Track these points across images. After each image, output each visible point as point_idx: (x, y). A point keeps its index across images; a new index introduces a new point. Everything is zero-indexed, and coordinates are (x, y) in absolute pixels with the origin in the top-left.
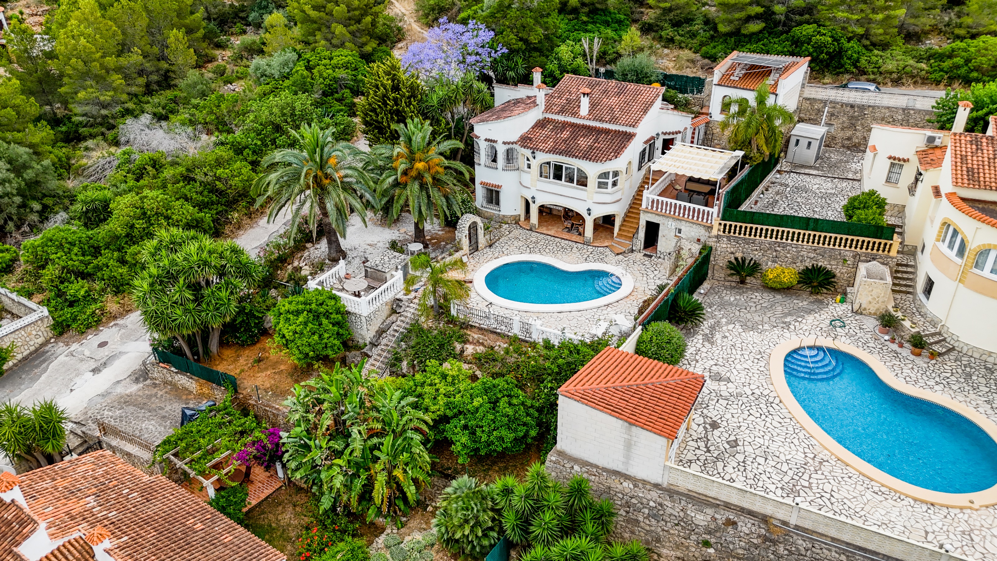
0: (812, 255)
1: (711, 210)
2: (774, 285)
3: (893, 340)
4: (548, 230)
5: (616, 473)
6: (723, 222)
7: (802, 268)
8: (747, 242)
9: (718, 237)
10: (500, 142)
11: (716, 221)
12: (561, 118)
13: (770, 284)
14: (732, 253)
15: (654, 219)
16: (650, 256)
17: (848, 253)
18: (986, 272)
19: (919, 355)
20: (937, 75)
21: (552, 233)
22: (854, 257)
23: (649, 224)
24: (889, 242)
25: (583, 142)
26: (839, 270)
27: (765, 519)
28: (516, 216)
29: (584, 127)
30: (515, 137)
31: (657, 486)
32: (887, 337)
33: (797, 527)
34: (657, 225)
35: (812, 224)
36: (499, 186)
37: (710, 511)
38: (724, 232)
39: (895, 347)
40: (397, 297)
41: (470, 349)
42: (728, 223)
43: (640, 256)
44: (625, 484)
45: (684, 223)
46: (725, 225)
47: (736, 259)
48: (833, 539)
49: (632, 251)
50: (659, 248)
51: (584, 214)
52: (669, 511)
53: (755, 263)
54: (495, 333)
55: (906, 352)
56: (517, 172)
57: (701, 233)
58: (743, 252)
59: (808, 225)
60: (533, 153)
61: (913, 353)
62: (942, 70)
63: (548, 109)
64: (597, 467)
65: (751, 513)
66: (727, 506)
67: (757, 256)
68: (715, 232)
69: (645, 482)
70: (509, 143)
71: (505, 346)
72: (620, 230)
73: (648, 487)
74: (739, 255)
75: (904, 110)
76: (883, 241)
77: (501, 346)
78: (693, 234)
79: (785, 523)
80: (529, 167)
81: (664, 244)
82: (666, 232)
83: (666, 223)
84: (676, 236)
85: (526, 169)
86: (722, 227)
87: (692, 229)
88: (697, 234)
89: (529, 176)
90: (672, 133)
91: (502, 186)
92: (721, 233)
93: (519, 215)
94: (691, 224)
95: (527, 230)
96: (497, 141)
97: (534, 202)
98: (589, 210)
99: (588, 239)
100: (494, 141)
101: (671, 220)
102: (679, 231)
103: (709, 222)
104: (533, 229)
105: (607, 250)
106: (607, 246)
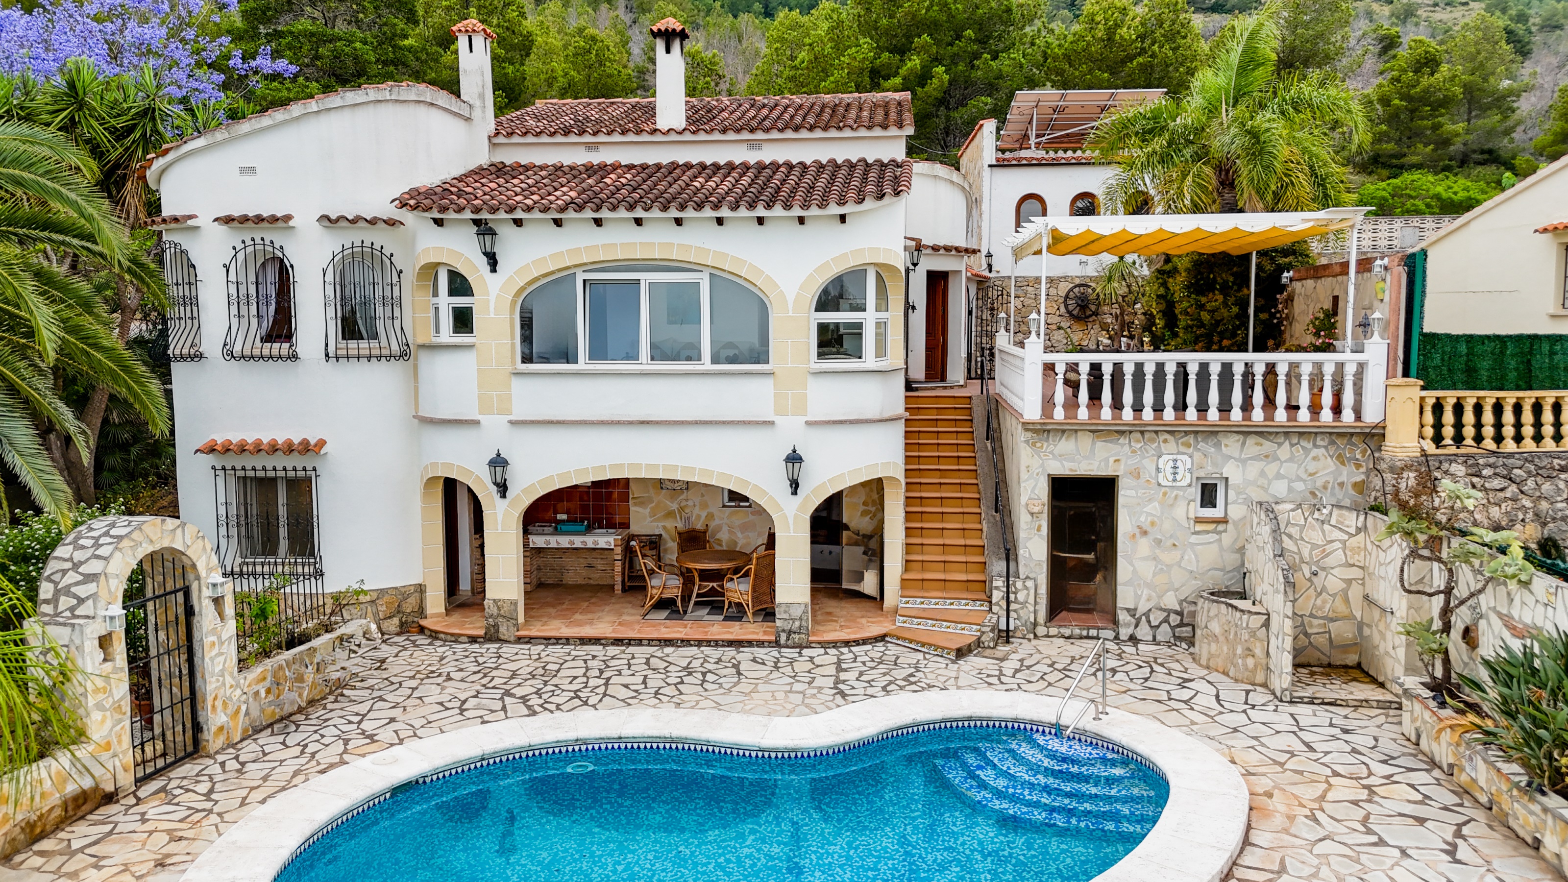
4: (572, 624)
6: (1431, 396)
8: (1537, 469)
9: (1426, 462)
10: (304, 220)
12: (571, 152)
15: (1086, 460)
16: (1097, 639)
23: (1060, 488)
28: (401, 594)
36: (306, 448)
43: (1048, 644)
45: (1231, 445)
49: (1006, 636)
50: (1125, 597)
57: (1319, 475)
60: (484, 229)
68: (1408, 444)
70: (353, 224)
78: (1281, 488)
80: (462, 319)
81: (1146, 570)
82: (1154, 508)
83: (1149, 465)
84: (1199, 520)
85: (447, 335)
86: (1429, 418)
87: (1272, 469)
88: (1300, 486)
89: (466, 363)
90: (947, 249)
91: (322, 443)
92: (1430, 447)
93: (421, 589)
94: (1268, 446)
95: (473, 640)
96: (288, 218)
97: (503, 489)
98: (794, 458)
99: (797, 612)
100: (274, 219)
101: (1171, 445)
102: (1208, 494)
103: (1348, 416)
104: (504, 631)
105: (893, 650)
106: (882, 638)
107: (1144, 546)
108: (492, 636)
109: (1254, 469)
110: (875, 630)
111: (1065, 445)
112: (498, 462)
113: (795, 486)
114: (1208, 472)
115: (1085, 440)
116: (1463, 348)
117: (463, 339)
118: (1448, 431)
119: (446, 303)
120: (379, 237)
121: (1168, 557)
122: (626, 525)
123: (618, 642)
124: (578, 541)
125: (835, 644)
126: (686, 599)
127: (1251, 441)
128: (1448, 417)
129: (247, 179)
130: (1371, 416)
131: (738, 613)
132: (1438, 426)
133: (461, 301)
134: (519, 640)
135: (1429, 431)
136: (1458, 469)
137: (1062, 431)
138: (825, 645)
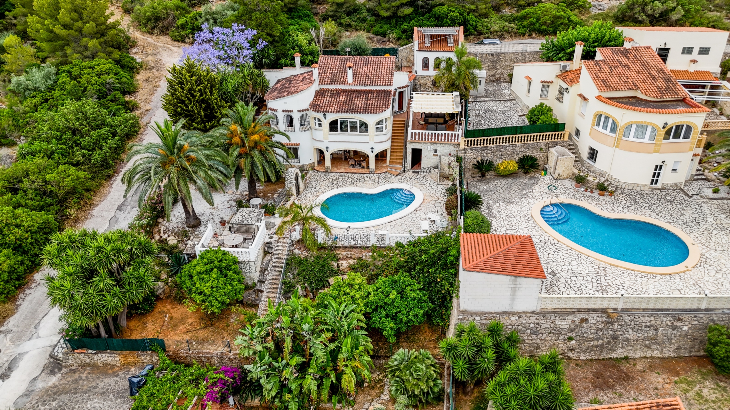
0: (522, 149)
1: (457, 133)
2: (505, 173)
3: (586, 190)
4: (338, 169)
5: (505, 313)
6: (467, 139)
7: (517, 159)
8: (483, 149)
9: (465, 149)
10: (295, 111)
11: (462, 140)
12: (333, 87)
13: (502, 173)
14: (475, 158)
15: (417, 146)
16: (418, 172)
17: (541, 143)
18: (631, 138)
19: (603, 195)
20: (522, 30)
21: (343, 170)
22: (546, 145)
23: (413, 150)
24: (563, 132)
25: (359, 101)
26: (538, 155)
27: (604, 311)
28: (311, 164)
29: (353, 91)
30: (306, 106)
31: (533, 312)
32: (583, 189)
33: (623, 310)
34: (420, 151)
35: (519, 130)
36: (298, 145)
37: (570, 317)
38: (468, 145)
39: (589, 194)
40: (266, 241)
41: (344, 264)
42: (470, 139)
43: (410, 173)
44: (513, 318)
45: (439, 145)
46: (468, 141)
47: (478, 162)
48: (644, 310)
49: (404, 171)
50: (422, 166)
51: (368, 152)
52: (543, 326)
53: (489, 162)
54: (357, 247)
55: (596, 195)
56: (309, 132)
57: (452, 150)
58: (481, 156)
59: (516, 131)
60: (324, 115)
61: (600, 194)
62: (524, 27)
63: (321, 82)
64: (491, 313)
65: (595, 310)
66: (579, 310)
67: (490, 157)
68: (462, 147)
69: (525, 313)
70: (303, 111)
71: (371, 254)
72: (391, 159)
73: (529, 315)
74: (479, 159)
75: (522, 53)
76: (560, 133)
77: (367, 256)
78: (446, 151)
79: (615, 310)
80: (320, 125)
81: (426, 162)
82: (427, 153)
83: (427, 147)
84: (433, 155)
85: (317, 127)
86: (466, 143)
87: (445, 148)
88: (449, 152)
89: (321, 132)
90: (402, 88)
91: (299, 143)
92: (466, 147)
93: (314, 164)
94: (444, 145)
95: (323, 172)
97: (328, 151)
98: (372, 148)
99: (373, 168)
100: (290, 111)
101: (430, 145)
102: (436, 151)
103: (456, 141)
104: (329, 171)
105: (387, 174)
107: (426, 159)
109: (442, 148)
110: (385, 170)
112: (327, 148)
113: (372, 151)
114: (435, 148)
115: (417, 144)
116: (473, 132)
117: (320, 128)
120: (306, 113)
121: (429, 160)
123: (346, 173)
126: (355, 165)
127: (441, 144)
130: (459, 142)
131: (363, 167)
133: (319, 122)
136: (470, 150)
137: (413, 142)
138: (377, 174)
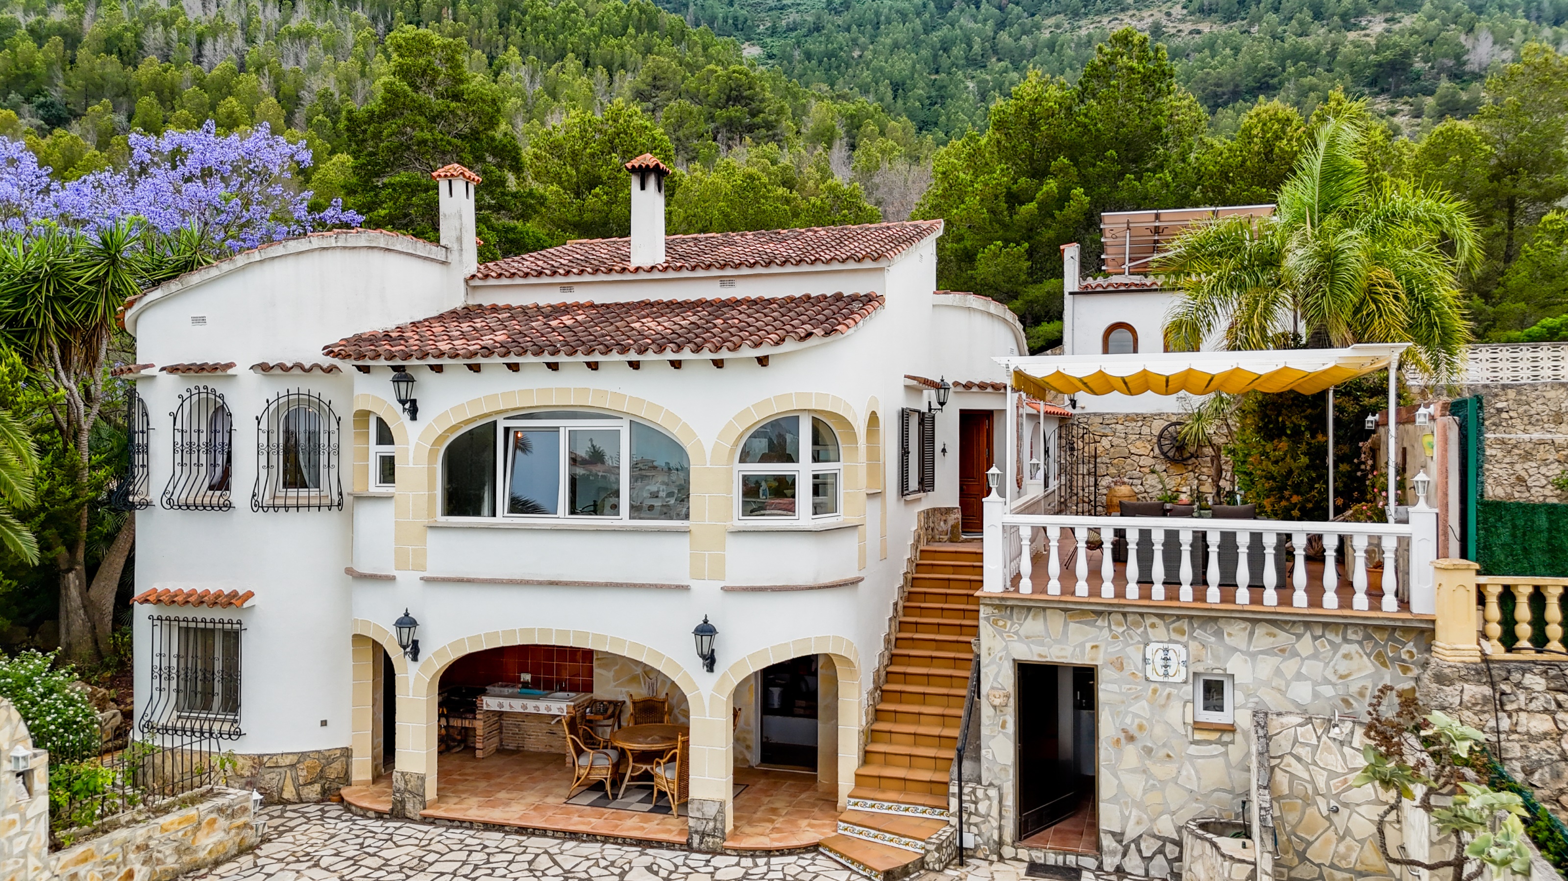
1: (1388, 533)
6: (1494, 584)
9: (1484, 676)
10: (241, 369)
11: (1447, 596)
15: (1059, 644)
23: (1029, 676)
28: (326, 758)
36: (232, 600)
43: (1009, 876)
45: (1235, 633)
49: (961, 853)
50: (1109, 819)
51: (682, 668)
56: (328, 522)
57: (1365, 675)
60: (402, 375)
68: (1454, 650)
70: (290, 372)
78: (1304, 686)
81: (1135, 785)
82: (1141, 708)
83: (1134, 654)
84: (1198, 726)
85: (374, 487)
86: (1494, 611)
87: (1290, 666)
88: (1328, 691)
89: (387, 514)
90: (982, 386)
91: (250, 595)
92: (1495, 650)
93: (347, 753)
94: (1283, 638)
95: (380, 816)
96: (230, 365)
97: (414, 650)
98: (705, 630)
99: (711, 811)
100: (215, 368)
101: (1160, 632)
102: (1212, 694)
103: (1389, 603)
104: (412, 808)
106: (814, 848)
107: (1131, 754)
108: (398, 814)
109: (1266, 666)
110: (809, 836)
111: (1032, 625)
112: (407, 622)
113: (710, 661)
114: (1209, 665)
115: (1056, 621)
116: (1542, 521)
117: (386, 489)
118: (1524, 630)
119: (375, 451)
120: (317, 386)
121: (1161, 771)
122: (588, 687)
123: (522, 830)
124: (531, 706)
125: (753, 853)
126: (616, 783)
127: (1261, 630)
128: (1523, 612)
129: (199, 328)
130: (1419, 606)
132: (1508, 622)
133: (386, 449)
134: (426, 820)
135: (1495, 630)
136: (1536, 682)
137: (1028, 608)
138: (741, 853)
